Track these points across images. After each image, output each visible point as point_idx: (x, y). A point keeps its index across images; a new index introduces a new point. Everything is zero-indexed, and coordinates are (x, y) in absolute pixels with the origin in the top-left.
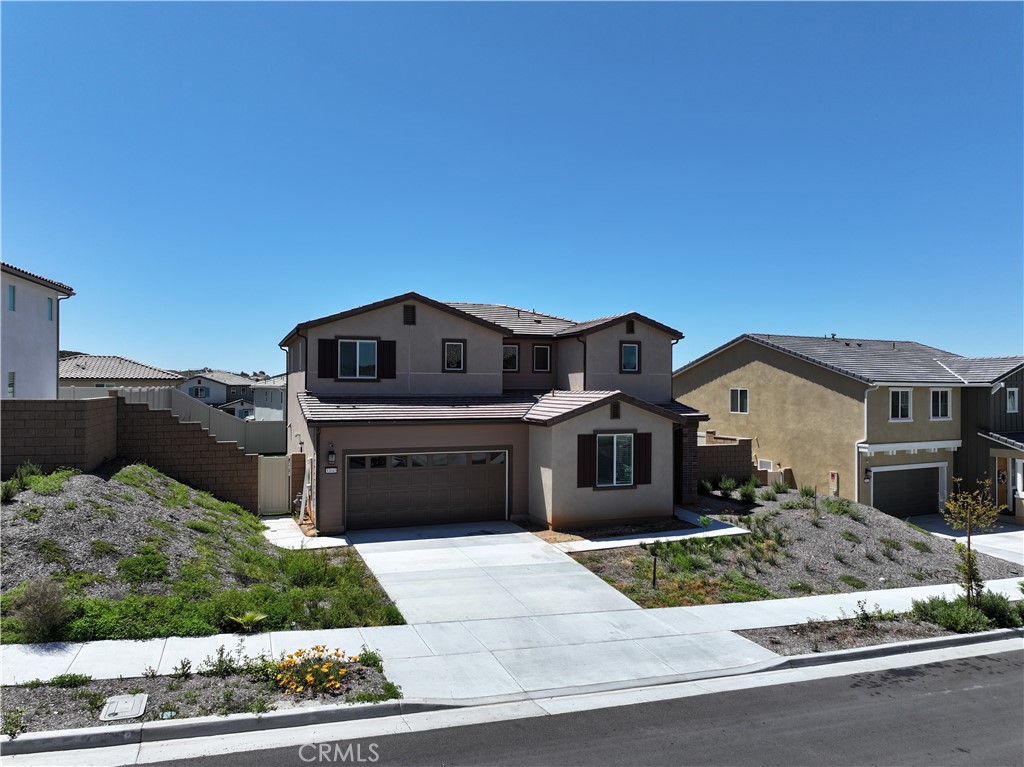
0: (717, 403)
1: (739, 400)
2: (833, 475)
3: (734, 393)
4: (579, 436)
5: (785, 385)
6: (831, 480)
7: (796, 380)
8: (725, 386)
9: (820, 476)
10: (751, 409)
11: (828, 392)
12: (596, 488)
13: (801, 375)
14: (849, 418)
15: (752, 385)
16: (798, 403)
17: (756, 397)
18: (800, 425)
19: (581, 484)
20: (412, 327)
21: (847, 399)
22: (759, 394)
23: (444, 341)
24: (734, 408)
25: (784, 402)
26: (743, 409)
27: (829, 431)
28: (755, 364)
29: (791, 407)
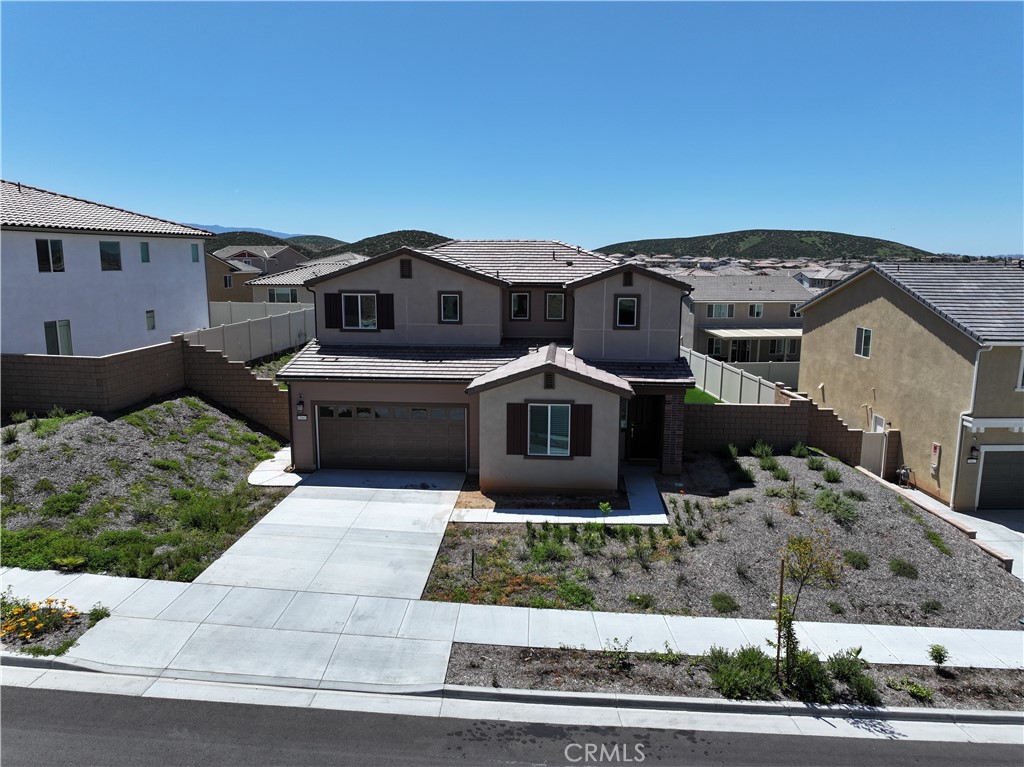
0: (845, 341)
1: (863, 341)
2: (935, 448)
3: (860, 331)
4: (508, 404)
5: (904, 330)
6: (933, 453)
7: (915, 326)
8: (853, 323)
9: (924, 446)
10: (873, 355)
11: (943, 346)
12: (526, 456)
13: (920, 322)
14: (959, 383)
15: (876, 325)
16: (914, 355)
17: (878, 341)
18: (913, 382)
19: (510, 451)
20: (407, 280)
21: (959, 358)
22: (880, 338)
23: (440, 293)
24: (858, 352)
25: (901, 351)
26: (866, 354)
27: (939, 394)
28: (881, 301)
29: (907, 358)
